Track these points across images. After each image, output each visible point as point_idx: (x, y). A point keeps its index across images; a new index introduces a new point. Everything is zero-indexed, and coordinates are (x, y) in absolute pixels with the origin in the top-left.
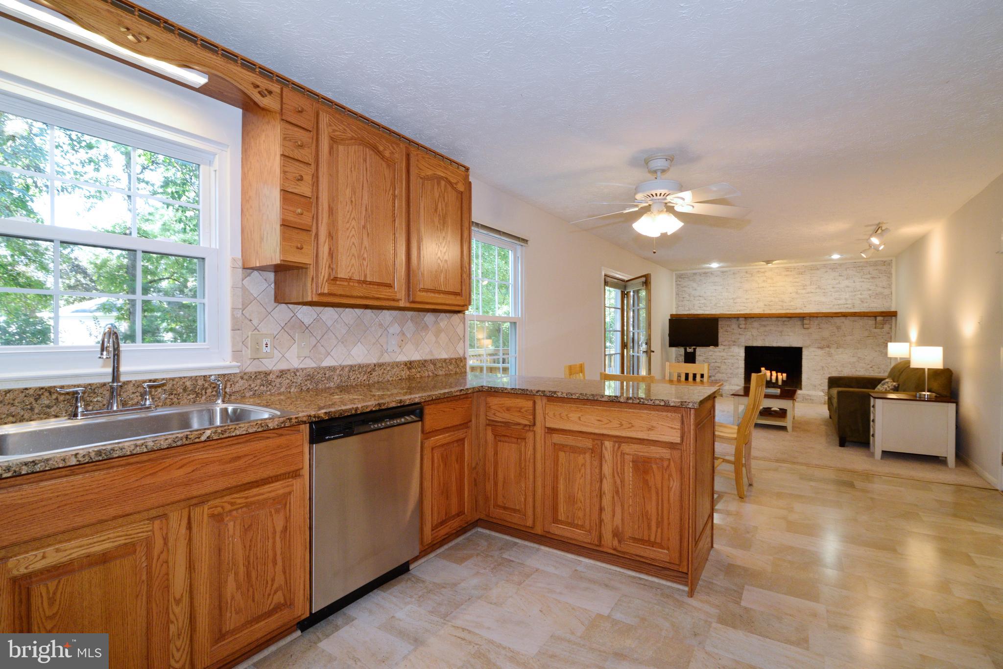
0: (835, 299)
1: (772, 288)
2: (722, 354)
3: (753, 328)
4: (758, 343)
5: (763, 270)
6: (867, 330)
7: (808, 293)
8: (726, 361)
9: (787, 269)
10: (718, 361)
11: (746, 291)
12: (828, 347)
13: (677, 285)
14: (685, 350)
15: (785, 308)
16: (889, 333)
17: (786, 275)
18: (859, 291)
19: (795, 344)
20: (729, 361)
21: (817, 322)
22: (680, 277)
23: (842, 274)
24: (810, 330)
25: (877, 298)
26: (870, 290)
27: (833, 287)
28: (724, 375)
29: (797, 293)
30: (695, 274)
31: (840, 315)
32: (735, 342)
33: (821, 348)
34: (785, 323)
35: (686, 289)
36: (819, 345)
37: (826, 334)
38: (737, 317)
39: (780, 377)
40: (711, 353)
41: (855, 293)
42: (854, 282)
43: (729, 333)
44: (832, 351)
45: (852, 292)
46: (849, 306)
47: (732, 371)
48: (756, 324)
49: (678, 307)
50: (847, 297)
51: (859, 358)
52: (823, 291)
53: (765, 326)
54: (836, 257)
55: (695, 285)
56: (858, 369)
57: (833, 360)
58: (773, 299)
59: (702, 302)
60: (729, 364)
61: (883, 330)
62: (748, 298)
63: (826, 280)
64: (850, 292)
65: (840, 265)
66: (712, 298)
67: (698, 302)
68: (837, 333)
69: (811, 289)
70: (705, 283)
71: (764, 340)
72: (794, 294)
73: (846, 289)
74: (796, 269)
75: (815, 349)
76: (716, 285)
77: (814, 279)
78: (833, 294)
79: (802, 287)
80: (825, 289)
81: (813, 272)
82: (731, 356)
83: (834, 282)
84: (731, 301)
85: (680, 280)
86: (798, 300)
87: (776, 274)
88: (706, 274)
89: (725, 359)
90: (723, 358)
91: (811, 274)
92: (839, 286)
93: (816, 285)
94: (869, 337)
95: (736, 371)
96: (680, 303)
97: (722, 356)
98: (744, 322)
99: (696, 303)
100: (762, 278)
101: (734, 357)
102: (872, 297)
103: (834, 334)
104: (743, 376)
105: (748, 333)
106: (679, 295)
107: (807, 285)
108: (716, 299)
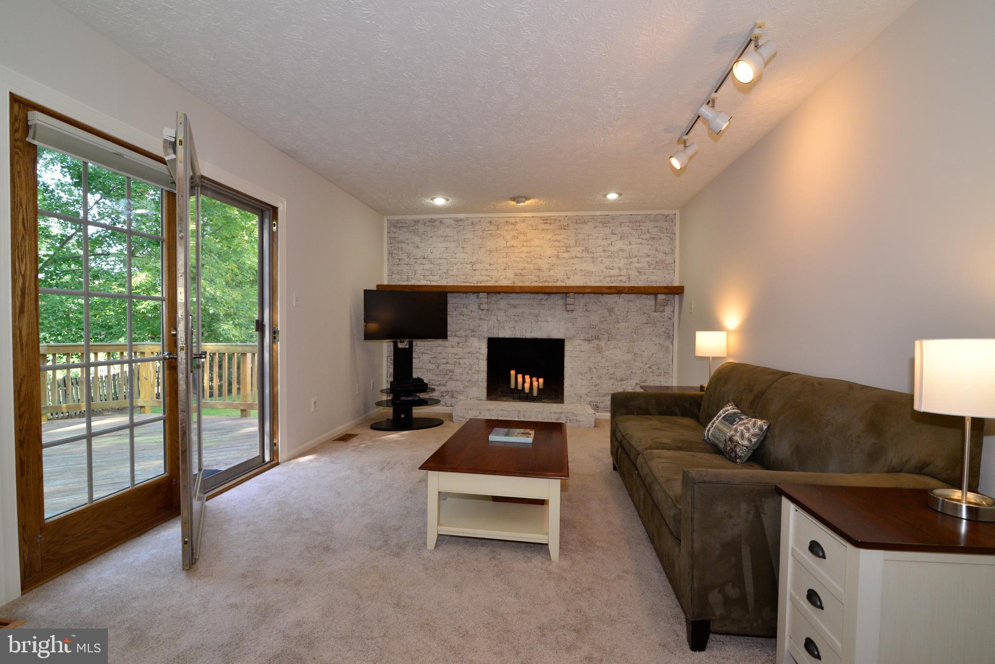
0: (607, 268)
1: (525, 249)
2: (455, 350)
3: (499, 309)
4: (506, 333)
5: (512, 220)
6: (644, 314)
7: (572, 258)
8: (461, 361)
9: (545, 220)
10: (450, 361)
11: (490, 251)
12: (598, 338)
13: (390, 238)
14: (395, 344)
15: (542, 280)
16: (670, 318)
17: (544, 230)
18: (636, 256)
19: (556, 335)
20: (466, 361)
21: (584, 301)
22: (395, 225)
23: (616, 232)
24: (575, 314)
25: (657, 267)
26: (649, 256)
27: (604, 251)
28: (459, 384)
29: (558, 257)
30: (417, 222)
31: (614, 291)
32: (473, 331)
33: (588, 340)
34: (543, 302)
35: (404, 246)
36: (586, 336)
37: (595, 318)
38: (476, 291)
39: (535, 384)
40: (439, 349)
41: (630, 260)
42: (630, 244)
43: (465, 317)
44: (602, 343)
45: (627, 258)
46: (624, 278)
47: (469, 377)
48: (503, 304)
49: (390, 276)
50: (621, 265)
51: (635, 354)
52: (592, 255)
53: (515, 307)
54: (612, 196)
55: (416, 239)
56: (633, 371)
57: (603, 357)
58: (526, 265)
59: (427, 266)
60: (465, 366)
61: (664, 313)
62: (492, 263)
63: (595, 239)
64: (625, 258)
65: (613, 218)
66: (442, 261)
67: (421, 267)
68: (608, 318)
69: (576, 251)
70: (431, 237)
71: (514, 328)
72: (555, 258)
73: (620, 253)
74: (558, 221)
75: (580, 342)
76: (447, 241)
77: (581, 236)
78: (604, 261)
79: (565, 249)
80: (593, 253)
81: (579, 226)
82: (469, 353)
83: (605, 243)
84: (469, 267)
85: (395, 230)
86: (559, 268)
87: (531, 228)
88: (433, 222)
89: (460, 358)
90: (457, 357)
91: (576, 229)
92: (611, 248)
93: (583, 246)
94: (648, 323)
95: (476, 377)
96: (394, 268)
97: (456, 354)
98: (486, 300)
99: (419, 268)
100: (511, 232)
101: (473, 355)
102: (651, 266)
103: (604, 319)
104: (485, 384)
105: (492, 317)
106: (393, 255)
107: (571, 245)
108: (447, 263)
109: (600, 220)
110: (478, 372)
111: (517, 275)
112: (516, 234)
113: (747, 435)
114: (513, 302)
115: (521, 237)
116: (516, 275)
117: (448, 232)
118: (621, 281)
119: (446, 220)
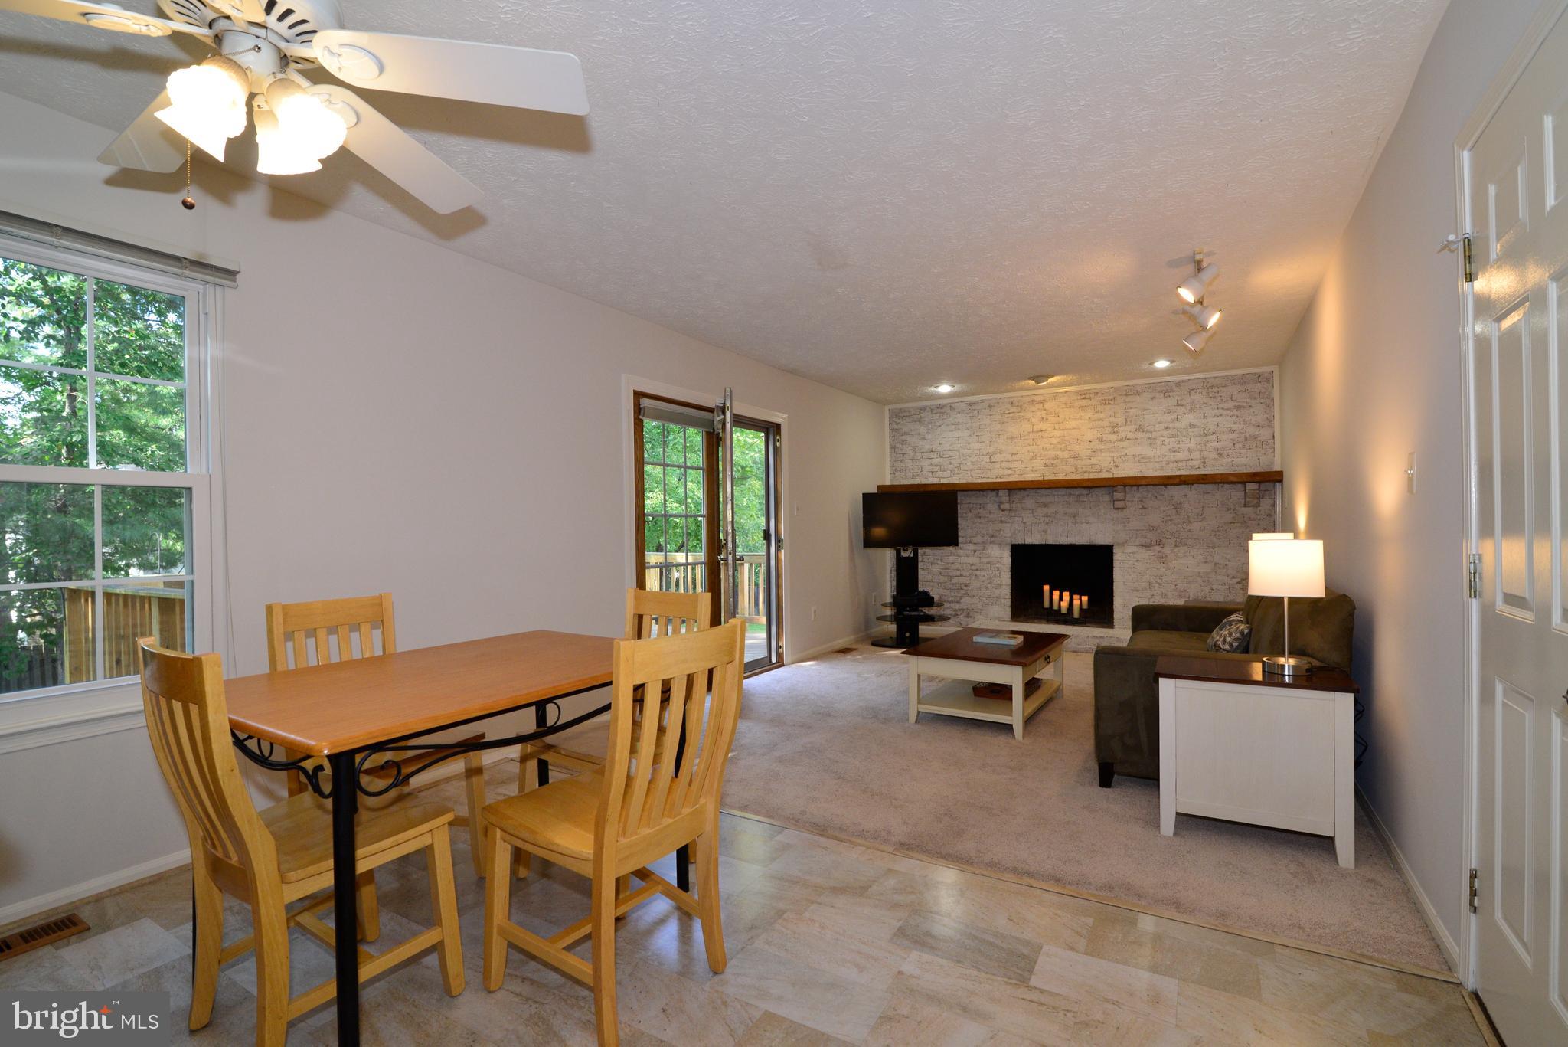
0: (1171, 451)
1: (1057, 433)
2: (971, 560)
3: (1024, 509)
4: (1034, 538)
5: (1039, 398)
6: (1228, 510)
7: (1121, 440)
8: (978, 573)
9: (1083, 395)
10: (964, 573)
11: (1012, 438)
12: (1160, 544)
13: (892, 430)
14: (898, 553)
15: (1080, 470)
16: (1269, 515)
17: (1081, 407)
18: (1214, 433)
19: (1101, 539)
20: (985, 573)
21: (1139, 495)
22: (897, 415)
23: (1183, 402)
24: (1126, 512)
25: (1247, 446)
26: (1234, 431)
27: (1166, 428)
28: (976, 600)
29: (1101, 440)
30: (923, 409)
32: (993, 536)
33: (1147, 546)
34: (1082, 499)
35: (908, 438)
36: (1144, 541)
37: (1155, 518)
38: (994, 488)
39: (1076, 602)
40: (952, 559)
41: (1205, 439)
42: (1204, 417)
43: (982, 520)
44: (1167, 550)
45: (1200, 436)
46: (1196, 463)
47: (988, 592)
48: (1029, 502)
49: (894, 471)
50: (1192, 445)
51: (1216, 564)
52: (1149, 435)
53: (1045, 505)
54: (1162, 364)
55: (922, 429)
56: (1214, 587)
57: (1168, 568)
58: (1059, 453)
59: (936, 461)
60: (984, 579)
61: (1259, 508)
62: (1015, 452)
63: (1153, 414)
64: (1197, 436)
65: (1179, 384)
66: (954, 453)
67: (929, 462)
68: (1174, 517)
69: (1126, 431)
70: (940, 426)
71: (1045, 531)
72: (1097, 442)
73: (1190, 430)
74: (1099, 395)
75: (1135, 549)
76: (959, 429)
77: (1132, 412)
78: (1167, 441)
79: (1110, 429)
80: (1151, 432)
81: (1129, 399)
82: (988, 563)
83: (1168, 418)
84: (986, 459)
85: (897, 420)
86: (1103, 454)
87: (1064, 406)
88: (942, 408)
89: (977, 570)
90: (973, 567)
91: (1126, 403)
92: (1177, 424)
93: (1135, 424)
94: (1234, 523)
95: (997, 592)
96: (897, 465)
97: (972, 565)
98: (1007, 498)
99: (925, 463)
100: (1039, 413)
101: (992, 566)
102: (1238, 445)
103: (1169, 518)
104: (1008, 601)
105: (1016, 519)
106: (897, 450)
107: (1119, 424)
108: (959, 455)
109: (1158, 389)
110: (1000, 586)
111: (1047, 466)
112: (1044, 415)
113: (1229, 639)
114: (1043, 500)
115: (1052, 419)
116: (1046, 465)
117: (960, 418)
118: (1192, 467)
119: (957, 404)
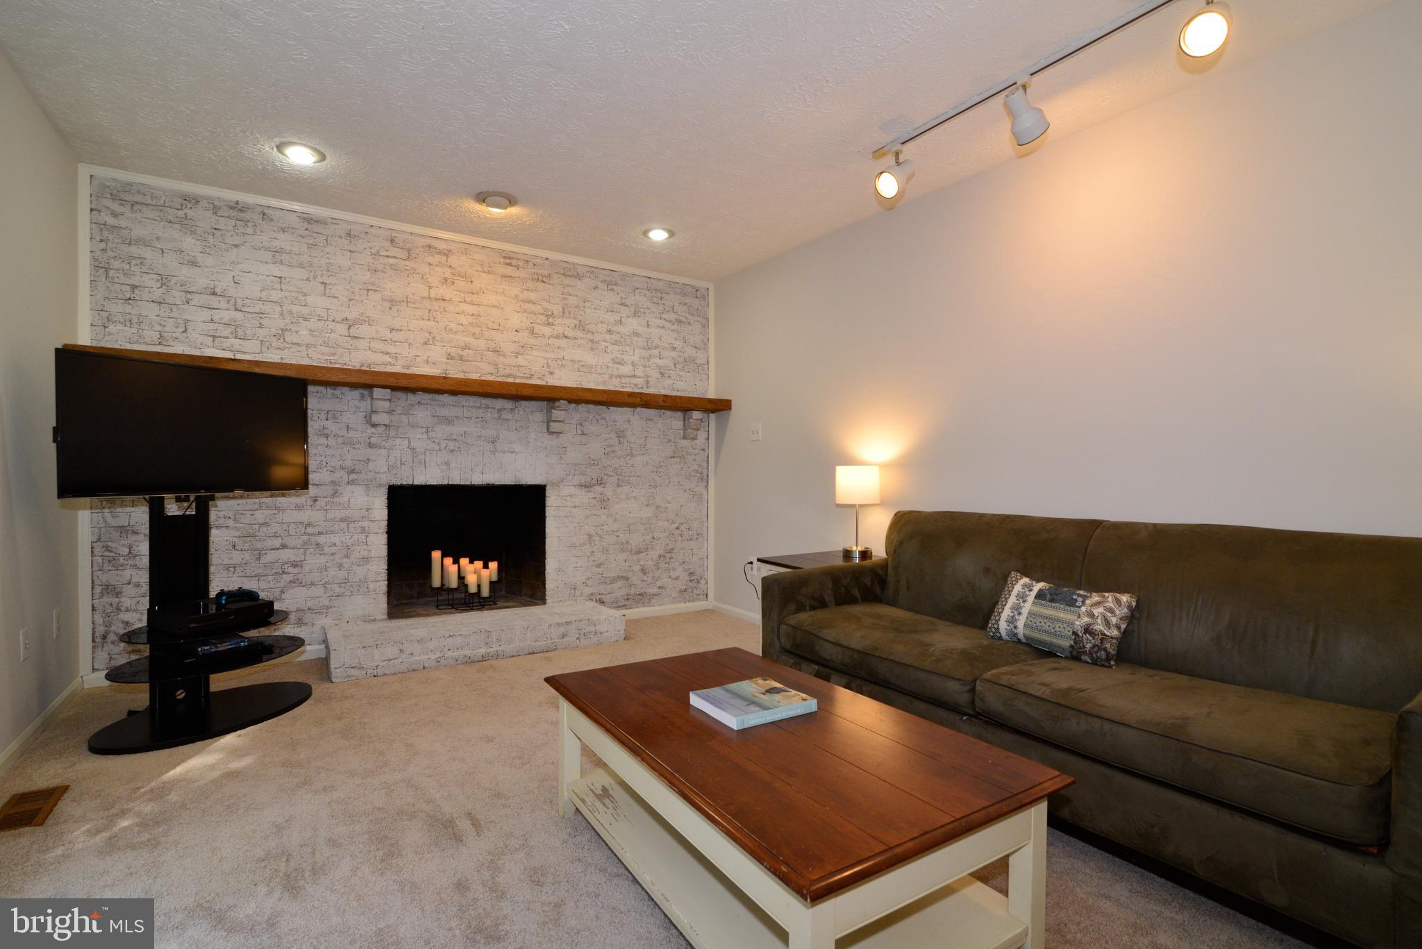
0: (614, 361)
1: (468, 308)
2: (304, 516)
3: (413, 426)
4: (430, 475)
5: (441, 246)
6: (669, 441)
7: (557, 337)
8: (322, 539)
9: (509, 259)
10: (290, 541)
11: (392, 302)
12: (601, 482)
13: (100, 225)
14: (156, 510)
15: (502, 372)
16: (704, 450)
17: (504, 276)
18: (657, 347)
19: (530, 478)
20: (335, 539)
21: (579, 416)
22: (117, 195)
23: (628, 303)
24: (563, 439)
25: (686, 368)
26: (674, 349)
27: (609, 331)
28: (318, 591)
29: (532, 331)
30: (195, 201)
31: (638, 401)
32: (352, 471)
33: (586, 486)
34: (505, 415)
35: (148, 253)
36: (583, 479)
37: (595, 448)
39: (484, 573)
40: (260, 516)
41: (649, 352)
42: (648, 326)
43: (331, 441)
44: (609, 492)
45: (644, 348)
46: (640, 381)
47: (343, 574)
48: (423, 415)
50: (636, 358)
51: (657, 507)
52: (590, 336)
53: (448, 421)
54: (658, 235)
55: (189, 243)
56: (656, 535)
57: (609, 516)
58: (470, 340)
59: (227, 315)
60: (334, 549)
61: (696, 441)
62: (397, 327)
63: (595, 309)
64: (641, 348)
65: (624, 276)
66: (268, 308)
67: (206, 315)
68: (616, 448)
69: (564, 325)
70: (236, 246)
71: (447, 464)
72: (526, 334)
73: (635, 339)
74: (531, 264)
75: (572, 490)
76: (281, 262)
77: (572, 301)
78: (610, 349)
79: (544, 318)
80: (593, 333)
81: (567, 281)
82: (342, 520)
83: (611, 318)
84: (341, 329)
85: (115, 206)
86: (535, 353)
87: (480, 269)
88: (241, 211)
89: (320, 533)
90: (310, 530)
91: (564, 286)
92: (620, 329)
93: (575, 319)
94: (674, 457)
95: (360, 572)
96: (116, 308)
97: (309, 525)
98: (387, 404)
99: (199, 317)
100: (439, 269)
101: (352, 525)
102: (678, 366)
103: (611, 449)
104: (382, 585)
105: (398, 441)
106: (111, 273)
107: (556, 313)
108: (282, 314)
109: (602, 278)
110: (366, 560)
111: (452, 358)
112: (448, 275)
114: (445, 412)
115: (460, 283)
116: (450, 357)
117: (284, 241)
118: (636, 385)
119: (278, 213)
